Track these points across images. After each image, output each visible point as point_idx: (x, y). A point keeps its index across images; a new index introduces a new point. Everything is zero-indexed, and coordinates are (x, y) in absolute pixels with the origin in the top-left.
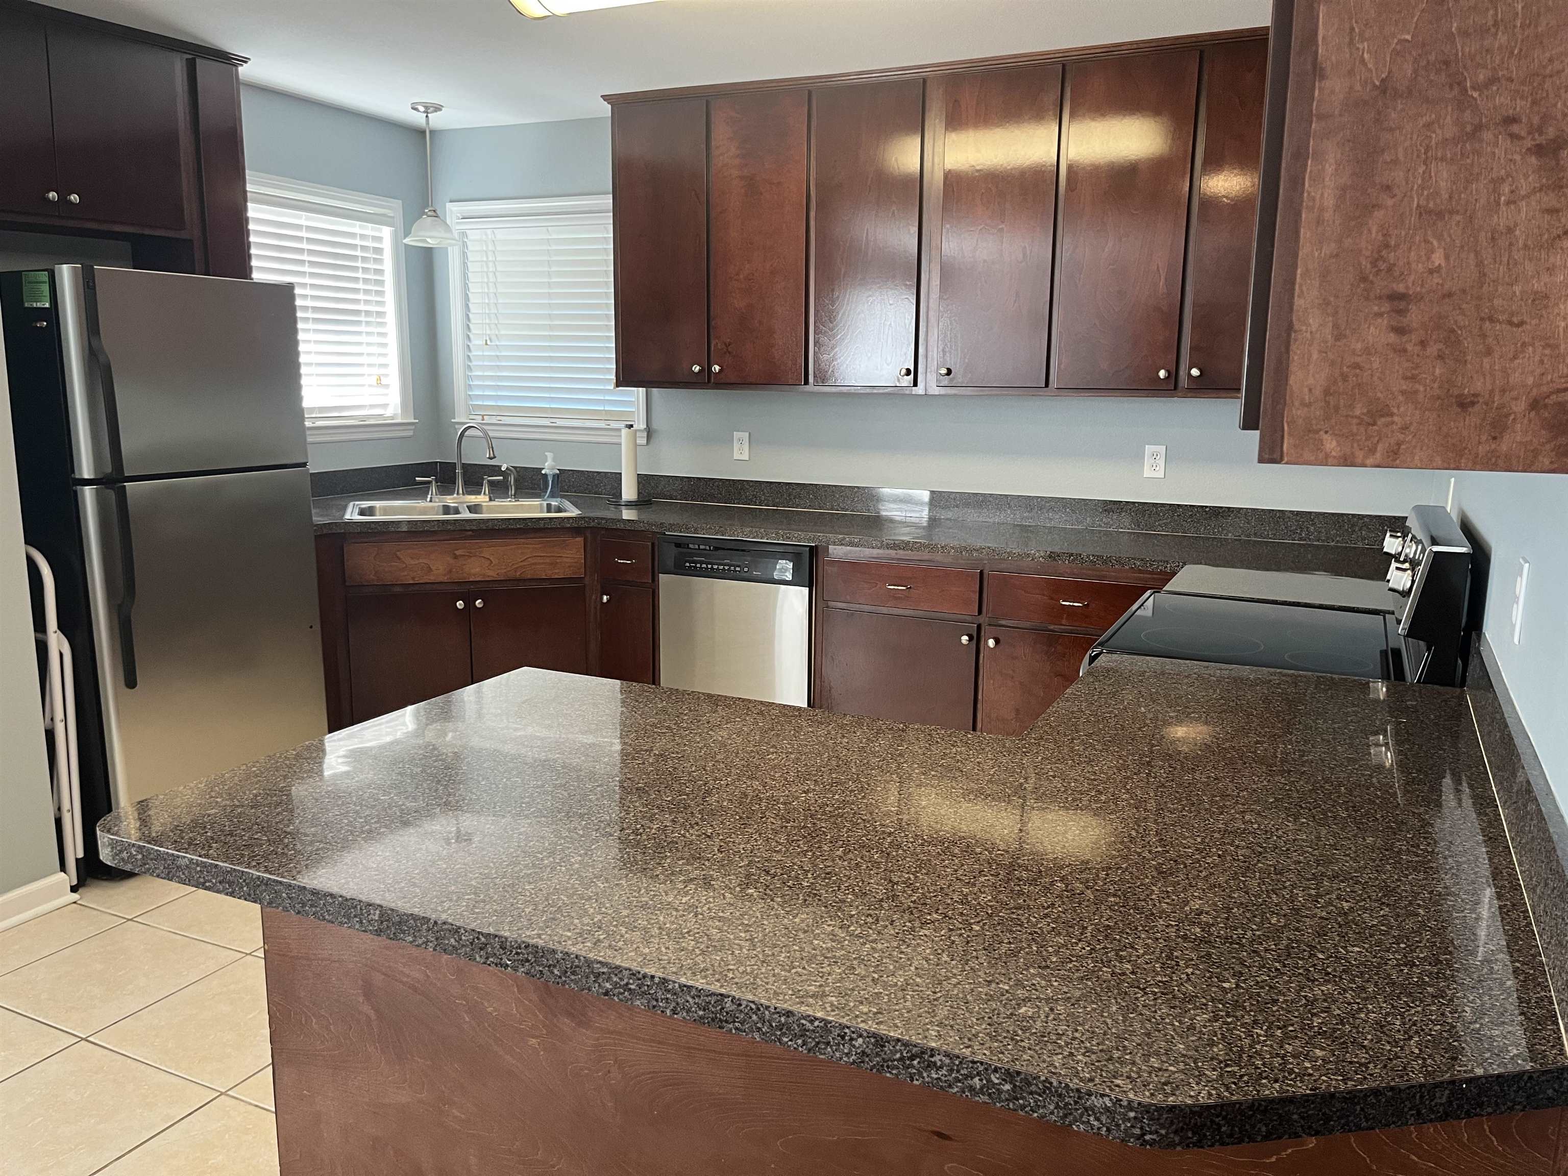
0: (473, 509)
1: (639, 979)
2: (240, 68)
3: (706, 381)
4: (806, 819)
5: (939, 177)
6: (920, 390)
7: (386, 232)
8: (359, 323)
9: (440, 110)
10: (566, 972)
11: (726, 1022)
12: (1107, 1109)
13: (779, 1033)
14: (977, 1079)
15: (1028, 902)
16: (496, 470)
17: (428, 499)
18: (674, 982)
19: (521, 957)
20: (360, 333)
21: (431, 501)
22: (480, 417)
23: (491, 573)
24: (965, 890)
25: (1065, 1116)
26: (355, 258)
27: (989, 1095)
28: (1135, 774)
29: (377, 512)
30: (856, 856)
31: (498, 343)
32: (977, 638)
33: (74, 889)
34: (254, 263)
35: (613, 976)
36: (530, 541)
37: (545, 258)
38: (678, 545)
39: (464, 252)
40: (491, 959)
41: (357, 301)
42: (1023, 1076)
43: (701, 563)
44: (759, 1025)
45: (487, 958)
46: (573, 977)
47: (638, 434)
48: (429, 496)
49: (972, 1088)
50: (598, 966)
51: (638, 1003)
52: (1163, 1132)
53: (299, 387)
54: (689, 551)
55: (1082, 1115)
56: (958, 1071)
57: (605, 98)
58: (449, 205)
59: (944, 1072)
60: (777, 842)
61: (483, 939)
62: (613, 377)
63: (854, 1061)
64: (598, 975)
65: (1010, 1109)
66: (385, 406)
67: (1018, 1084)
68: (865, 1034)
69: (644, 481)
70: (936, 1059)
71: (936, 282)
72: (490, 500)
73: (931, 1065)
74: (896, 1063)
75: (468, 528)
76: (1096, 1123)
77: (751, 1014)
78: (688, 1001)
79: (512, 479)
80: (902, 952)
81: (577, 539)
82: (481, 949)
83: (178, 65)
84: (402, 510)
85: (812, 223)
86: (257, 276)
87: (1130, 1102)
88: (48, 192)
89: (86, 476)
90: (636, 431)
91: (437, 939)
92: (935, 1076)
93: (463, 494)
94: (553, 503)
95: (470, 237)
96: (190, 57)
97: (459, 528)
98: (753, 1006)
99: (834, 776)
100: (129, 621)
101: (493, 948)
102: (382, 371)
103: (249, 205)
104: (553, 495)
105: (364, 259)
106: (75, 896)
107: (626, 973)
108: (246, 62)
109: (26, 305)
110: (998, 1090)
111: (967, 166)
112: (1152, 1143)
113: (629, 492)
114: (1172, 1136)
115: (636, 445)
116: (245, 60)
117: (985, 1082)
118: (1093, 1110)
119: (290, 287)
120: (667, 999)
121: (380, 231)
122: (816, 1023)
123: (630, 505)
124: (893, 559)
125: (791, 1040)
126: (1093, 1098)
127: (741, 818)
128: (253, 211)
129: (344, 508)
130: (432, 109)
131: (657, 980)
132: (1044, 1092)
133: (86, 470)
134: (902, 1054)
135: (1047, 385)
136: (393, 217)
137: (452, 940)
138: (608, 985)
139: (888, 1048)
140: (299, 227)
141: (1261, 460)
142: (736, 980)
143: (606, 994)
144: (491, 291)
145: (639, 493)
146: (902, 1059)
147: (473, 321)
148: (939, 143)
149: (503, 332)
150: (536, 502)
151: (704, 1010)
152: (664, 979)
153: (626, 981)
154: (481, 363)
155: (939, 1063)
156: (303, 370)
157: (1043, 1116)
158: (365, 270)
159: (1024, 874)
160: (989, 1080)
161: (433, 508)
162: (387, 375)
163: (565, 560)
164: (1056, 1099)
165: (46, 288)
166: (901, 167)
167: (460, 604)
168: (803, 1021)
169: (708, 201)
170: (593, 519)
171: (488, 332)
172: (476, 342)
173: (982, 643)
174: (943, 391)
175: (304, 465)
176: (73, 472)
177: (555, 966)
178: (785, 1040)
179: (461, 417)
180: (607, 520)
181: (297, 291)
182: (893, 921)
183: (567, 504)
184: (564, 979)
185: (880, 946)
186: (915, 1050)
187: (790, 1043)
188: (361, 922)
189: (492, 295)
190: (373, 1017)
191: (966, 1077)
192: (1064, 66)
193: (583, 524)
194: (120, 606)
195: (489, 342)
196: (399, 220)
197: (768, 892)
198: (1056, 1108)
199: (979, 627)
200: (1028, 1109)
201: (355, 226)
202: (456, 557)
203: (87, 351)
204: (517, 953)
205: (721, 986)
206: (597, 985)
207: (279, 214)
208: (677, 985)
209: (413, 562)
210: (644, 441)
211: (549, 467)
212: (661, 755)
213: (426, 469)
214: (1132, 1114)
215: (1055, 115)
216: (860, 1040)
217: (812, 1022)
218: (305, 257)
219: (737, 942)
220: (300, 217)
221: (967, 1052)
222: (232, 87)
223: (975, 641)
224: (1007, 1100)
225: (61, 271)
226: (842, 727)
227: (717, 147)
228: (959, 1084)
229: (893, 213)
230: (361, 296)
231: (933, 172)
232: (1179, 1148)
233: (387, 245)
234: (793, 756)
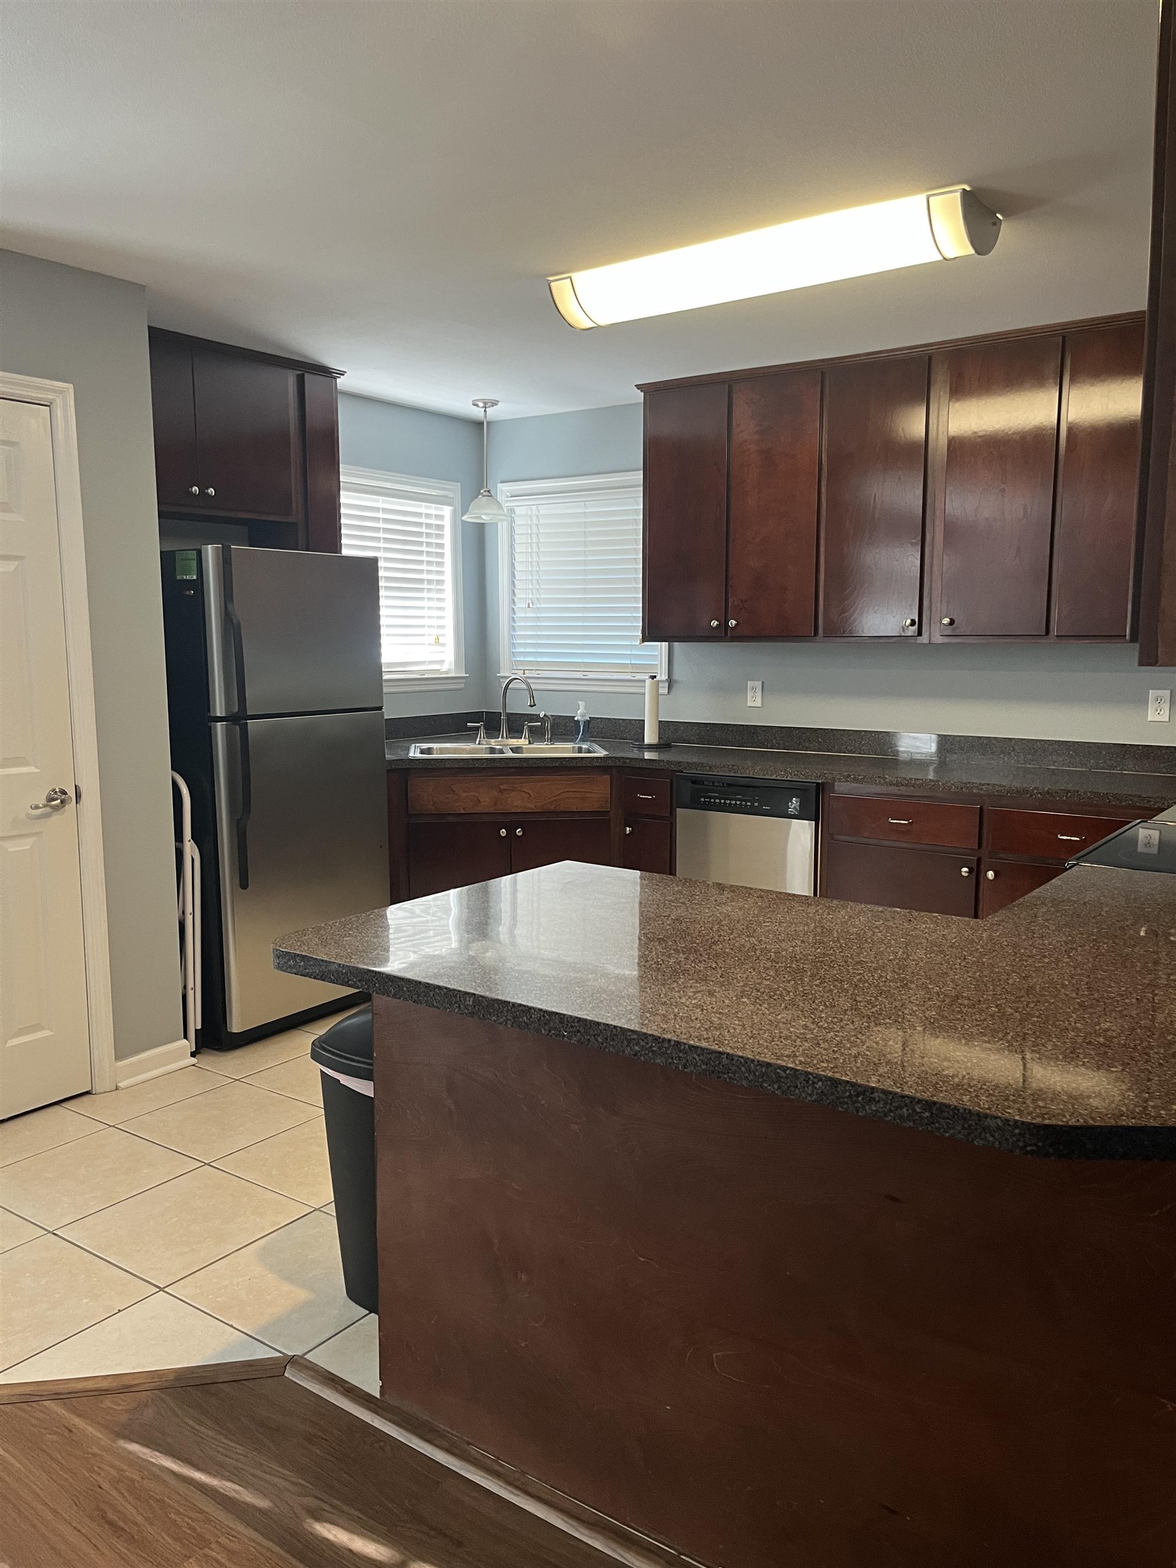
0: (514, 750)
1: (659, 1043)
2: (338, 380)
3: (722, 635)
4: (792, 962)
5: (943, 442)
6: (924, 639)
7: (447, 511)
8: (422, 590)
9: (496, 404)
10: (607, 1039)
11: (723, 1073)
12: (999, 1128)
13: (761, 1080)
14: (905, 1110)
15: (965, 1017)
16: (535, 718)
17: (477, 743)
18: (685, 1044)
19: (574, 1029)
20: (422, 599)
21: (479, 744)
22: (522, 672)
23: (531, 806)
24: (914, 1008)
25: (969, 1134)
26: (420, 534)
27: (914, 1121)
28: (1080, 946)
29: (435, 752)
30: (830, 985)
31: (538, 606)
32: (977, 872)
33: (193, 1055)
34: (344, 541)
35: (640, 1041)
36: (564, 777)
37: (582, 529)
38: (694, 782)
39: (511, 526)
40: (553, 1032)
41: (421, 571)
42: (938, 1106)
43: (715, 798)
44: (746, 1075)
45: (550, 1031)
46: (611, 1043)
47: (660, 685)
48: (478, 740)
49: (901, 1116)
50: (630, 1034)
51: (659, 1061)
52: (1040, 1144)
53: (379, 645)
54: (706, 787)
55: (981, 1133)
56: (891, 1104)
57: (638, 386)
58: (499, 485)
59: (881, 1106)
60: (767, 974)
61: (547, 1017)
62: (639, 634)
63: (815, 1100)
64: (629, 1041)
65: (929, 1131)
66: (441, 662)
67: (934, 1112)
68: (824, 1078)
69: (663, 726)
70: (875, 1095)
71: (939, 537)
72: (530, 743)
73: (872, 1100)
74: (846, 1100)
75: (511, 766)
76: (991, 1139)
77: (740, 1066)
78: (695, 1059)
79: (548, 725)
80: (858, 1038)
81: (605, 776)
82: (545, 1024)
83: (291, 378)
84: (455, 751)
85: (823, 489)
86: (345, 552)
87: (1016, 1121)
88: (191, 487)
89: (218, 715)
90: (658, 681)
91: (514, 1018)
92: (874, 1109)
93: (507, 738)
94: (584, 746)
95: (517, 513)
96: (300, 373)
97: (504, 765)
98: (742, 1061)
99: (818, 938)
100: (245, 832)
101: (554, 1023)
102: (440, 631)
103: (341, 492)
104: (583, 740)
105: (428, 535)
106: (194, 1060)
107: (650, 1038)
108: (343, 375)
109: (178, 578)
110: (921, 1117)
111: (970, 433)
112: (1032, 1152)
113: (650, 736)
114: (1048, 1148)
115: (658, 695)
116: (342, 373)
117: (910, 1111)
118: (989, 1129)
119: (374, 561)
120: (680, 1057)
121: (442, 510)
122: (788, 1072)
123: (651, 747)
124: (895, 795)
125: (770, 1085)
126: (989, 1120)
127: (739, 959)
128: (345, 498)
129: (408, 749)
130: (489, 404)
131: (672, 1043)
132: (954, 1117)
133: (219, 709)
134: (850, 1093)
135: (1047, 632)
136: (453, 498)
137: (525, 1018)
138: (637, 1048)
139: (840, 1088)
140: (377, 509)
141: (1141, 664)
142: (730, 1045)
143: (635, 1055)
144: (534, 559)
145: (660, 738)
146: (850, 1096)
147: (517, 587)
148: (944, 412)
149: (543, 596)
150: (569, 745)
151: (707, 1065)
152: (678, 1042)
153: (650, 1044)
154: (524, 624)
155: (877, 1099)
156: (383, 631)
157: (952, 1136)
158: (429, 544)
159: (966, 1002)
160: (914, 1110)
161: (482, 749)
162: (444, 635)
163: (592, 795)
164: (961, 1122)
165: (194, 564)
166: (908, 436)
167: (503, 832)
168: (778, 1071)
169: (728, 474)
170: (619, 759)
171: (531, 596)
172: (520, 605)
173: (982, 875)
174: (946, 640)
175: (380, 708)
176: (209, 711)
177: (599, 1035)
178: (766, 1085)
179: (505, 672)
180: (631, 759)
181: (380, 564)
182: (853, 1022)
183: (596, 747)
184: (605, 1044)
185: (841, 1034)
186: (860, 1089)
187: (769, 1088)
188: (460, 1007)
189: (534, 564)
190: (453, 1107)
191: (897, 1108)
192: (1064, 338)
193: (610, 763)
194: (239, 820)
195: (531, 605)
196: (458, 501)
197: (758, 1000)
198: (962, 1129)
199: (979, 860)
200: (942, 1130)
201: (421, 506)
202: (501, 791)
203: (223, 612)
204: (572, 1027)
205: (720, 1047)
206: (629, 1048)
207: (361, 499)
208: (687, 1046)
209: (465, 795)
210: (666, 691)
211: (581, 714)
212: (677, 920)
213: (476, 717)
214: (1017, 1131)
215: (1055, 383)
216: (820, 1083)
217: (785, 1071)
218: (381, 535)
219: (732, 1026)
220: (378, 501)
221: (899, 1090)
222: (332, 395)
223: (974, 874)
224: (927, 1124)
225: (207, 550)
226: (829, 908)
227: (739, 425)
228: (892, 1114)
229: (900, 478)
230: (424, 567)
231: (937, 438)
232: (1053, 1158)
233: (447, 523)
234: (785, 925)
